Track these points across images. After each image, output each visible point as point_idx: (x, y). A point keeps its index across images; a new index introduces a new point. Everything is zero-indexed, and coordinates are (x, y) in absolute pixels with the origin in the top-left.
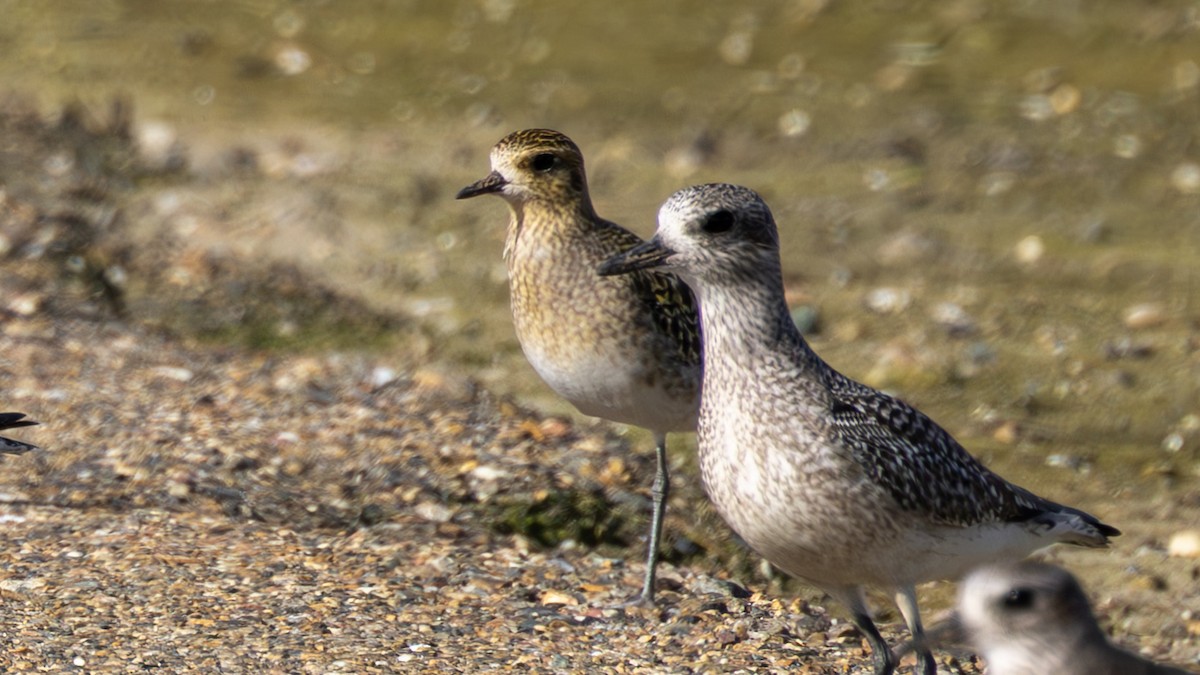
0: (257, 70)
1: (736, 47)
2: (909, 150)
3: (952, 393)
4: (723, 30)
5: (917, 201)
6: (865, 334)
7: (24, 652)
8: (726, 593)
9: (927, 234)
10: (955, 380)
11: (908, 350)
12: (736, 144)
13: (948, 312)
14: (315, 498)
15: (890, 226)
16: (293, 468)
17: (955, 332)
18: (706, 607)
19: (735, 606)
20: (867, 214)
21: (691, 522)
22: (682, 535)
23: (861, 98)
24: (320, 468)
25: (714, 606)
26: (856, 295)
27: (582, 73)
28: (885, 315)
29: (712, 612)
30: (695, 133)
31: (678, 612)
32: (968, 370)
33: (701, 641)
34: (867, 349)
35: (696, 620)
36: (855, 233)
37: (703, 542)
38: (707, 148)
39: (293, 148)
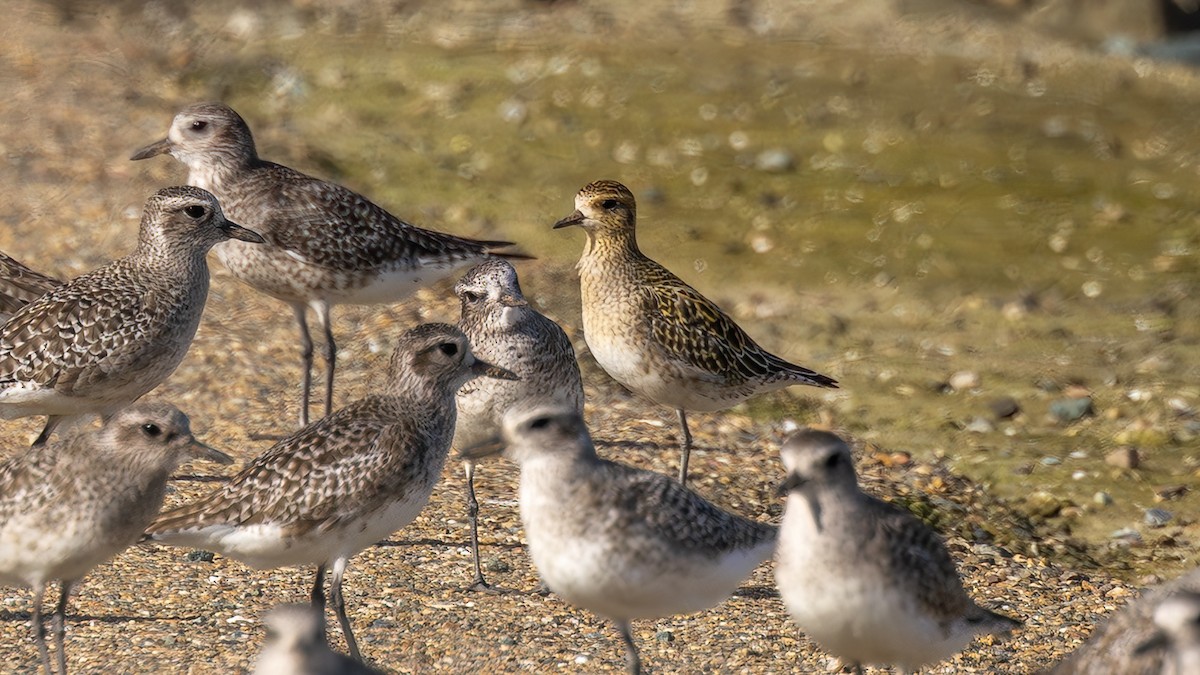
0: (737, 251)
1: (1058, 243)
2: (1167, 307)
3: (1172, 449)
4: (1052, 231)
5: (1167, 338)
6: (1121, 416)
7: (532, 581)
8: (997, 554)
9: (1168, 357)
10: (1174, 441)
11: (1147, 424)
12: (1050, 300)
13: (1177, 403)
14: (738, 498)
15: (1147, 351)
16: (724, 480)
17: (1181, 415)
18: (982, 561)
19: (1001, 561)
20: (1132, 345)
21: (985, 518)
22: (979, 527)
23: (1138, 275)
24: (742, 480)
25: (986, 561)
26: (1120, 391)
27: (951, 255)
28: (1136, 404)
29: (985, 564)
30: (1024, 293)
31: (962, 564)
32: (1185, 436)
33: (976, 581)
35: (974, 569)
36: (1121, 355)
37: (992, 531)
38: (1032, 303)
39: (757, 300)
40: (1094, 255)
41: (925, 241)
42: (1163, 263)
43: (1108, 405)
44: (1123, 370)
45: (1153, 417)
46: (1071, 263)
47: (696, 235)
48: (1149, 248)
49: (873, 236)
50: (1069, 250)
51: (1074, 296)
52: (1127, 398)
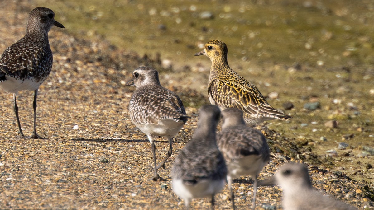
0: (192, 48)
1: (308, 46)
5: (347, 81)
6: (331, 109)
7: (117, 166)
8: (285, 158)
9: (348, 88)
10: (350, 118)
11: (340, 112)
13: (351, 104)
14: (191, 137)
15: (340, 85)
16: (186, 130)
17: (352, 109)
18: (279, 161)
19: (286, 161)
20: (335, 83)
21: (281, 145)
22: (278, 148)
23: (337, 58)
24: (192, 130)
25: (281, 161)
26: (330, 100)
27: (270, 50)
28: (336, 105)
29: (280, 162)
31: (272, 162)
32: (353, 116)
33: (277, 168)
34: (330, 112)
35: (276, 164)
36: (331, 87)
37: (283, 150)
38: (298, 68)
39: (199, 65)
40: (321, 51)
41: (260, 45)
42: (346, 54)
43: (325, 105)
44: (331, 92)
45: (342, 109)
46: (313, 54)
47: (177, 42)
48: (342, 48)
49: (241, 43)
50: (312, 49)
51: (313, 65)
52: (332, 102)
